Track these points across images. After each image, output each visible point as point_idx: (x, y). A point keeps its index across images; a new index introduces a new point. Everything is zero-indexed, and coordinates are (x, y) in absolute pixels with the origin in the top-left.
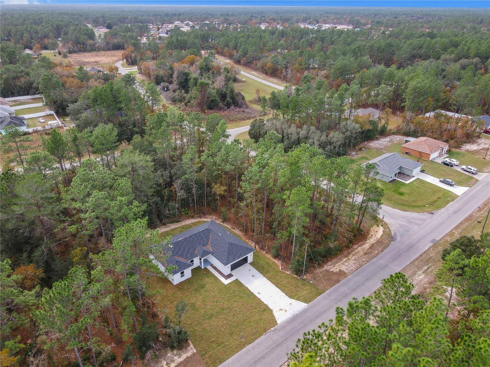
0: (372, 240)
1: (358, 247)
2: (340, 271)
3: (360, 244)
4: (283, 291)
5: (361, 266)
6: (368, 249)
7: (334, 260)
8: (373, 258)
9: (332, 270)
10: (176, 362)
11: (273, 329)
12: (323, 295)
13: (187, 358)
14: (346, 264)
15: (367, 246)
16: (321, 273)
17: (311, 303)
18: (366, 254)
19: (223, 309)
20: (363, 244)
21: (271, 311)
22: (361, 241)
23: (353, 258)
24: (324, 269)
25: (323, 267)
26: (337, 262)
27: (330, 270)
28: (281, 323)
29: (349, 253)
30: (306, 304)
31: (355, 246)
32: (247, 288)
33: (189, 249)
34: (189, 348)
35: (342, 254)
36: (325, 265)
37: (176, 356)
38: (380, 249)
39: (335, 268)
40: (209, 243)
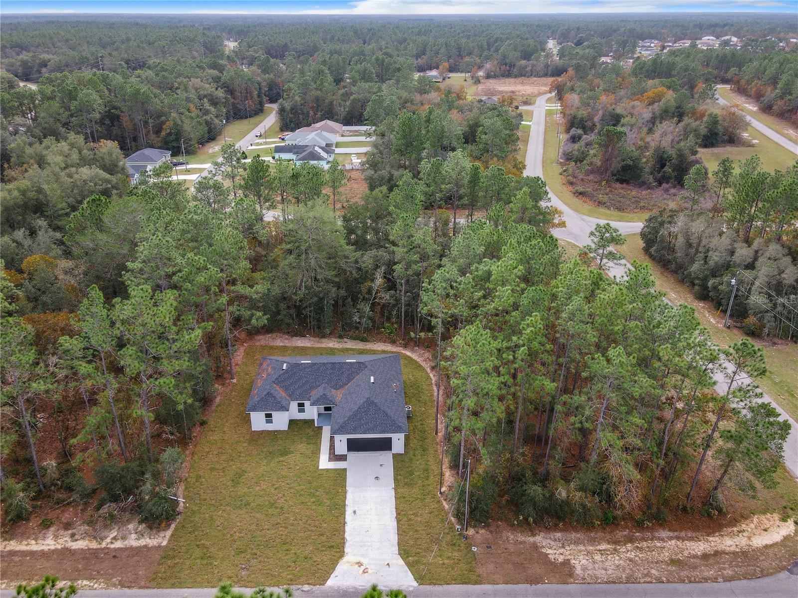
0: (728, 542)
1: (671, 538)
2: (566, 563)
3: (683, 534)
4: (401, 532)
5: (630, 580)
6: (695, 556)
7: (574, 535)
8: (683, 581)
9: (549, 551)
10: (126, 542)
11: (306, 588)
12: (470, 587)
13: (145, 546)
14: (598, 557)
15: (699, 547)
16: (516, 543)
17: (428, 587)
18: (673, 562)
19: (272, 505)
20: (691, 539)
21: (341, 554)
22: (696, 528)
23: (631, 555)
24: (532, 539)
25: (534, 535)
26: (577, 542)
27: (544, 550)
28: (330, 587)
29: (631, 540)
30: (415, 584)
31: (664, 534)
32: (345, 492)
33: (307, 382)
34: (162, 534)
35: (611, 532)
36: (542, 534)
37: (136, 533)
38: (729, 572)
39: (562, 551)
40: (346, 387)
